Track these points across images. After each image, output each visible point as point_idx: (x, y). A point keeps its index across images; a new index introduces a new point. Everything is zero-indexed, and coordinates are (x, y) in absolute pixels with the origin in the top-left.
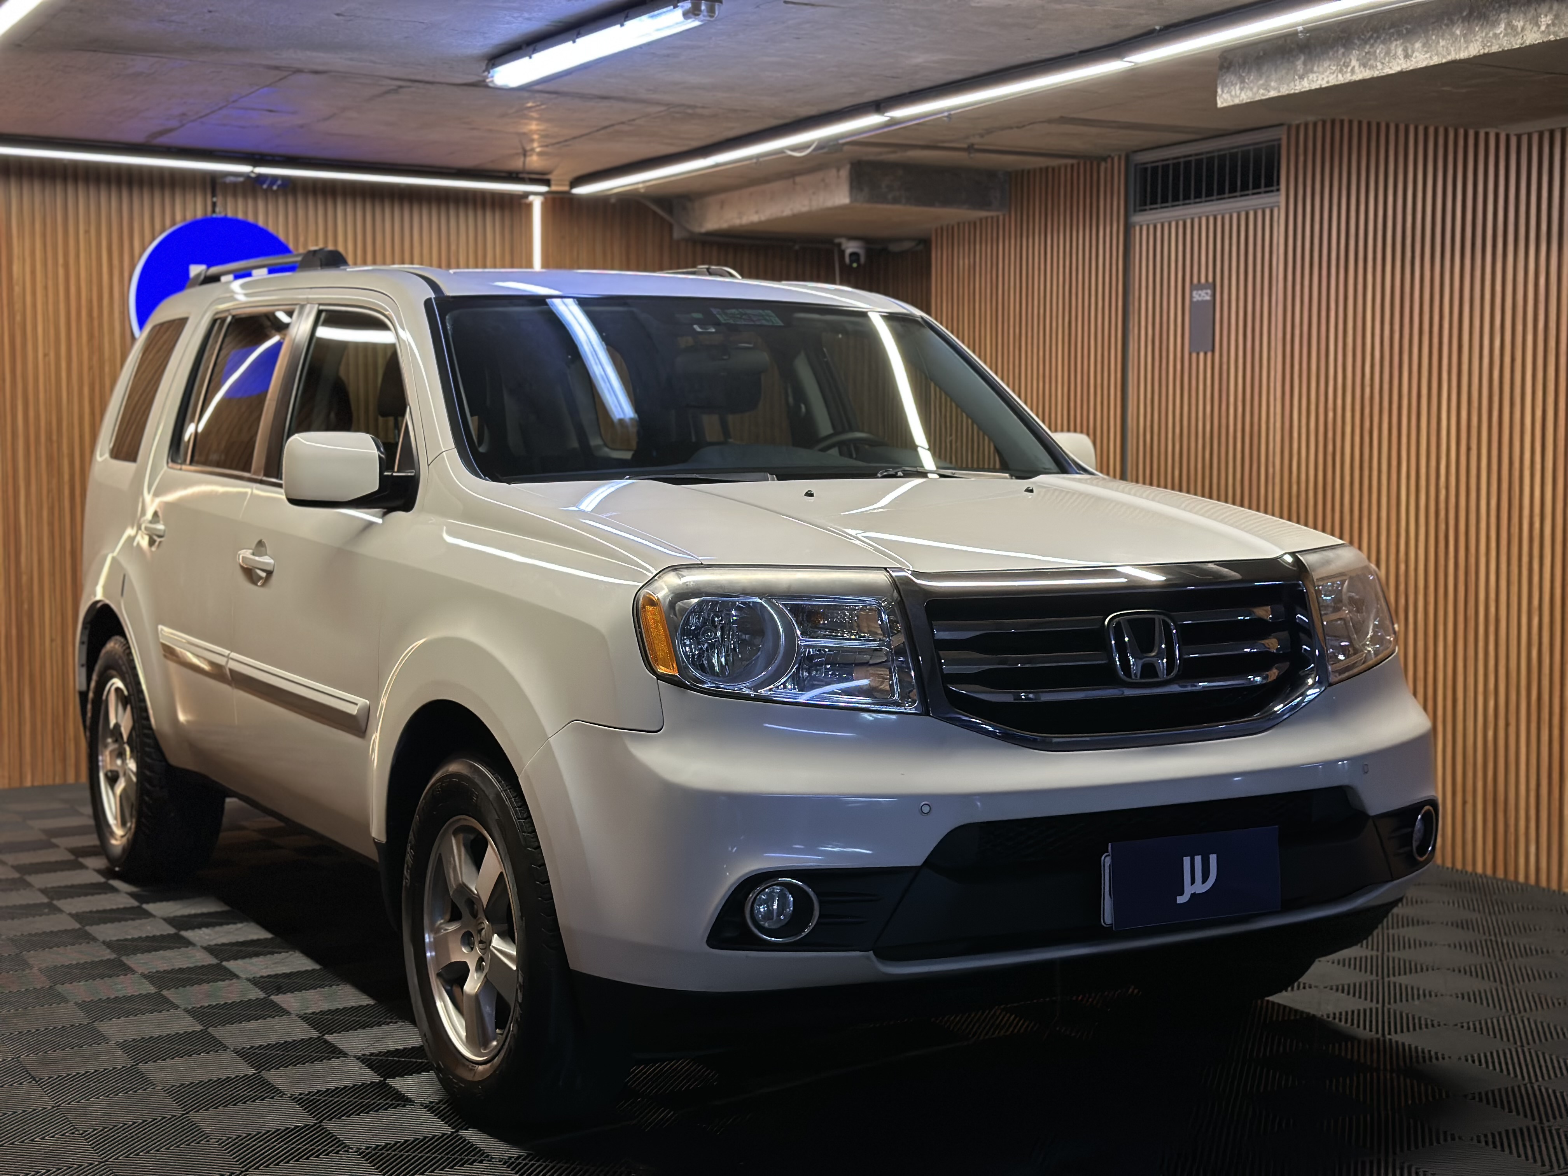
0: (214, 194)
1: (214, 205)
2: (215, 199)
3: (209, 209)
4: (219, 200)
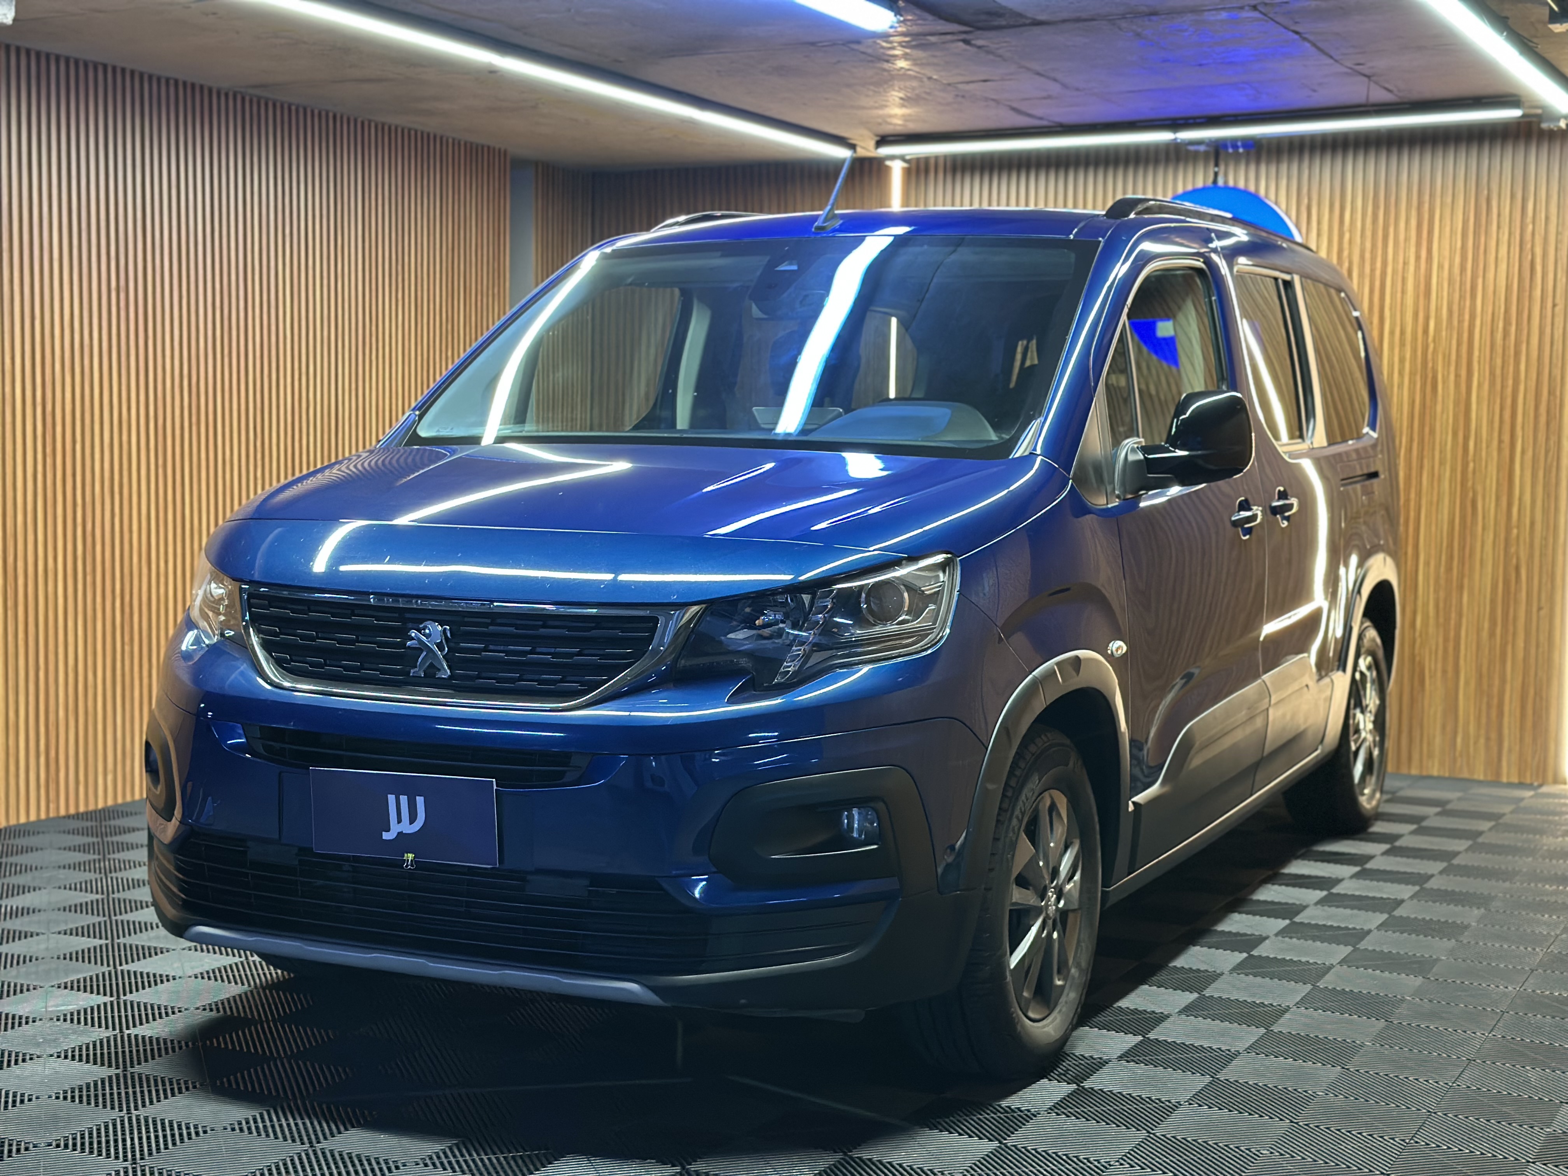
0: (1217, 165)
1: (1216, 174)
2: (1216, 169)
3: (1211, 178)
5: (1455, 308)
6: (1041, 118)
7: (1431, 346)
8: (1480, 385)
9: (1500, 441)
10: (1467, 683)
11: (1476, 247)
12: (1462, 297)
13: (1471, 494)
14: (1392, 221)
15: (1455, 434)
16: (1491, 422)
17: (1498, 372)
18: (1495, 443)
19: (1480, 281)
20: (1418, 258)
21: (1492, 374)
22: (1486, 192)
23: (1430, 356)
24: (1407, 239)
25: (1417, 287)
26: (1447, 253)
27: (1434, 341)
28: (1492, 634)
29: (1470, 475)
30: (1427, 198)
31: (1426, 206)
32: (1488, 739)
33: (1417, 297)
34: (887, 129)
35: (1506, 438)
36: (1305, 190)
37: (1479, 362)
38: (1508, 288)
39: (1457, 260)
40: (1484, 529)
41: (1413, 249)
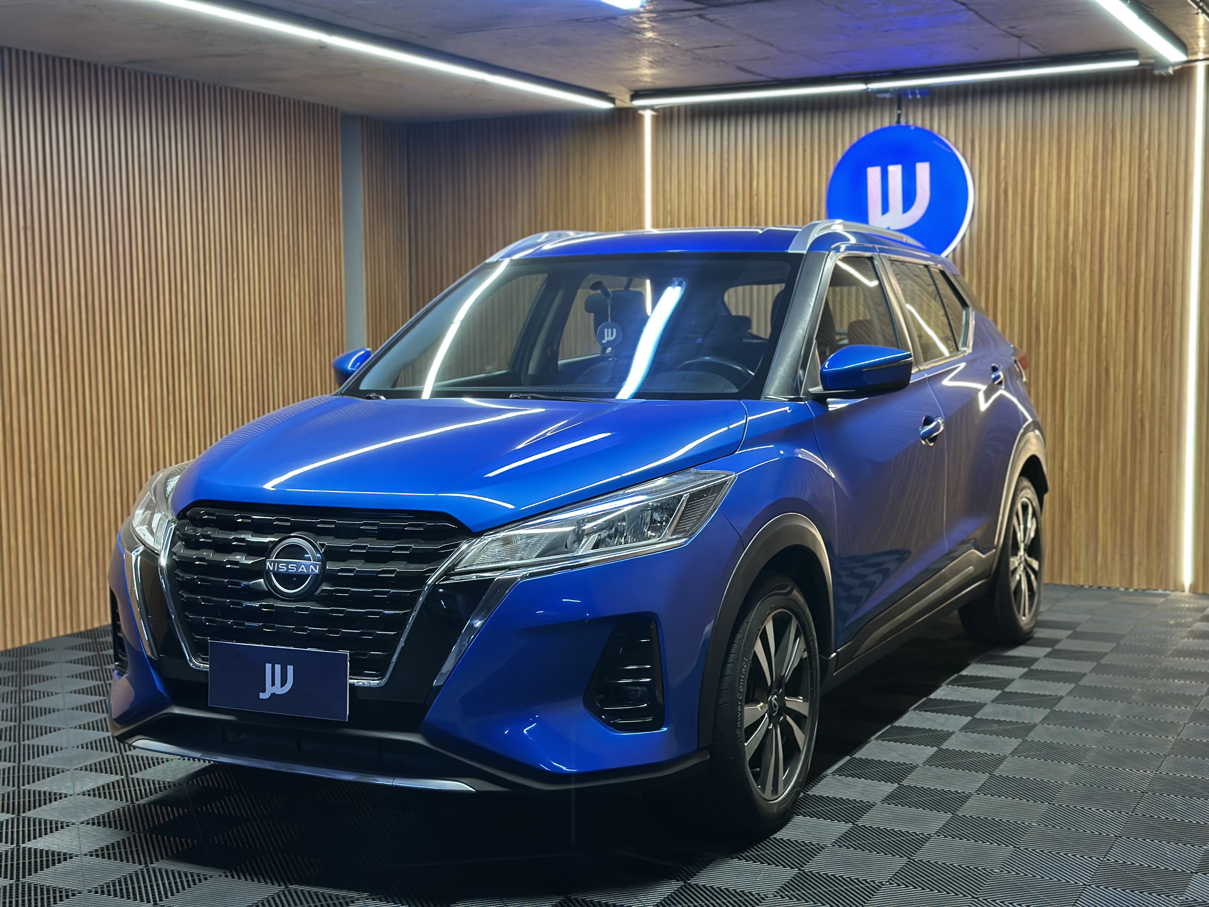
0: (899, 108)
1: (899, 116)
2: (899, 112)
3: (895, 119)
4: (903, 112)
5: (1089, 217)
6: (761, 75)
7: (1071, 248)
8: (1109, 279)
9: (1127, 322)
10: (1105, 512)
11: (1104, 169)
12: (1094, 209)
13: (1104, 364)
14: (1038, 150)
15: (1091, 316)
16: (1118, 307)
17: (1124, 267)
18: (1122, 323)
19: (1108, 196)
20: (1059, 178)
21: (1119, 269)
22: (1111, 126)
23: (1070, 256)
24: (1050, 164)
25: (1058, 201)
26: (1081, 175)
27: (1073, 243)
28: (1123, 472)
29: (1103, 349)
30: (1065, 131)
31: (1065, 138)
32: (1122, 555)
33: (1059, 210)
34: (640, 86)
35: (1131, 319)
36: (969, 127)
37: (1109, 260)
38: (1130, 201)
39: (1090, 180)
40: (1115, 391)
41: (1055, 173)
